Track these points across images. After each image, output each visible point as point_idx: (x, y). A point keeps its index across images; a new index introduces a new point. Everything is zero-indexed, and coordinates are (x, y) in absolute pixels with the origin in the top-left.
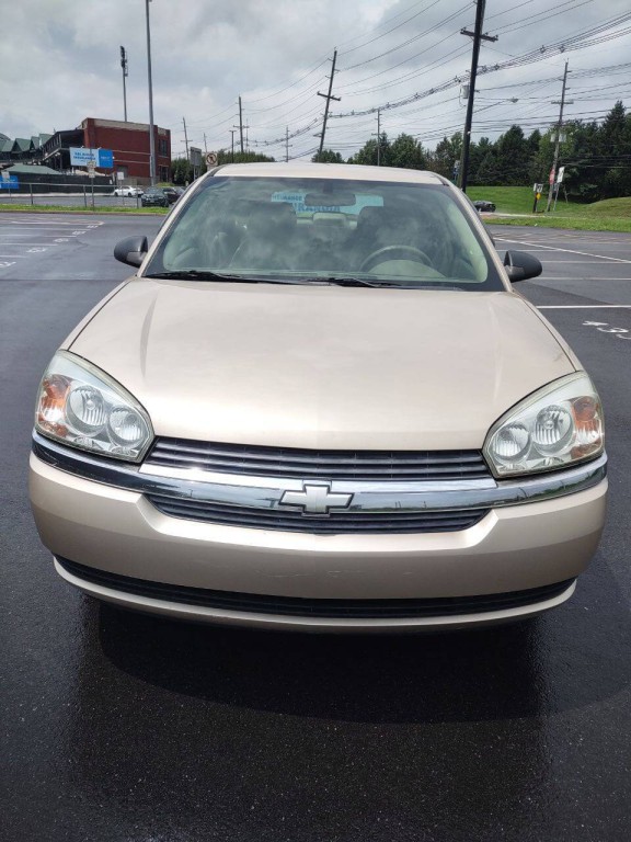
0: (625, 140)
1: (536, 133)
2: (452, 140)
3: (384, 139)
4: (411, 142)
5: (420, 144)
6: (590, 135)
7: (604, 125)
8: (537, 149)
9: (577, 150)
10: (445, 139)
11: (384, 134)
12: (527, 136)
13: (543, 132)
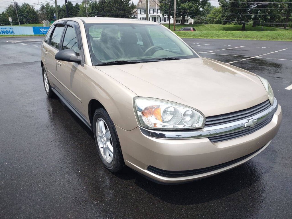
0: (107, 7)
1: (77, 4)
2: (46, 5)
3: (17, 4)
4: (29, 6)
5: (33, 7)
6: (96, 5)
7: (99, 2)
8: (79, 9)
9: (92, 10)
10: (43, 5)
11: (16, 2)
12: (74, 5)
13: (79, 4)
